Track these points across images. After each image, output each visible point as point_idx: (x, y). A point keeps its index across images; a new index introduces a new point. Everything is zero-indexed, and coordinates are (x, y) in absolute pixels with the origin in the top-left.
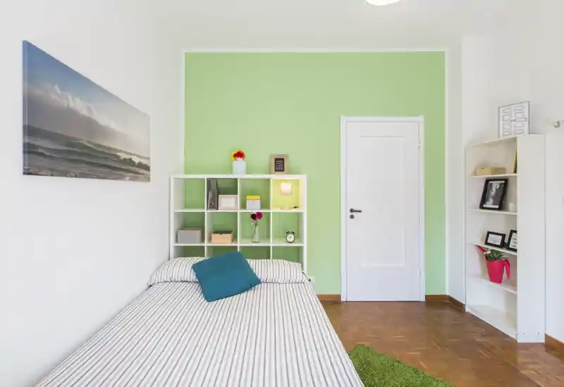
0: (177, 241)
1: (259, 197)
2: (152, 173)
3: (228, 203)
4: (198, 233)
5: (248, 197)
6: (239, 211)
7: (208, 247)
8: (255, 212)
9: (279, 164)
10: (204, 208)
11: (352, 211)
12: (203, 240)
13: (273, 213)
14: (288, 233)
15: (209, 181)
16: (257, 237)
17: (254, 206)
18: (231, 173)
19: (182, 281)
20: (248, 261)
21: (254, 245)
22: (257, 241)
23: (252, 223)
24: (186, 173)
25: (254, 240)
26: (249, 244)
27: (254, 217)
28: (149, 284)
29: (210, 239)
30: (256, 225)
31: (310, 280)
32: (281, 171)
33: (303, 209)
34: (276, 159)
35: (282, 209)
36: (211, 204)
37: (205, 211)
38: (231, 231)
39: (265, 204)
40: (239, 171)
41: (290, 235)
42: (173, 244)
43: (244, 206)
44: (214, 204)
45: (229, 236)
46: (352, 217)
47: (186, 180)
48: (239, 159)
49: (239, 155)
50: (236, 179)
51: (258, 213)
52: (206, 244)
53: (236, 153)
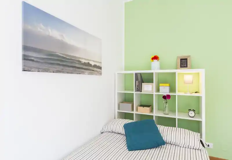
0: (119, 109)
1: (168, 85)
2: (103, 70)
3: (147, 88)
4: (130, 105)
5: (161, 85)
6: (155, 93)
7: (136, 114)
8: (165, 94)
9: (184, 63)
10: (133, 90)
12: (133, 110)
13: (178, 95)
14: (190, 110)
15: (136, 74)
16: (167, 112)
17: (165, 90)
18: (150, 69)
19: (118, 133)
20: (158, 126)
21: (165, 116)
22: (167, 113)
23: (164, 101)
24: (125, 70)
25: (164, 113)
26: (161, 115)
27: (165, 97)
28: (101, 132)
29: (137, 110)
30: (166, 103)
31: (209, 146)
32: (185, 67)
33: (202, 94)
34: (181, 60)
35: (185, 93)
36: (137, 88)
37: (134, 92)
38: (149, 105)
39: (173, 89)
40: (155, 68)
41: (191, 112)
42: (117, 110)
43: (158, 90)
44: (139, 89)
45: (148, 108)
47: (125, 74)
48: (155, 60)
49: (156, 58)
50: (153, 73)
51: (167, 95)
52: (134, 112)
53: (153, 57)
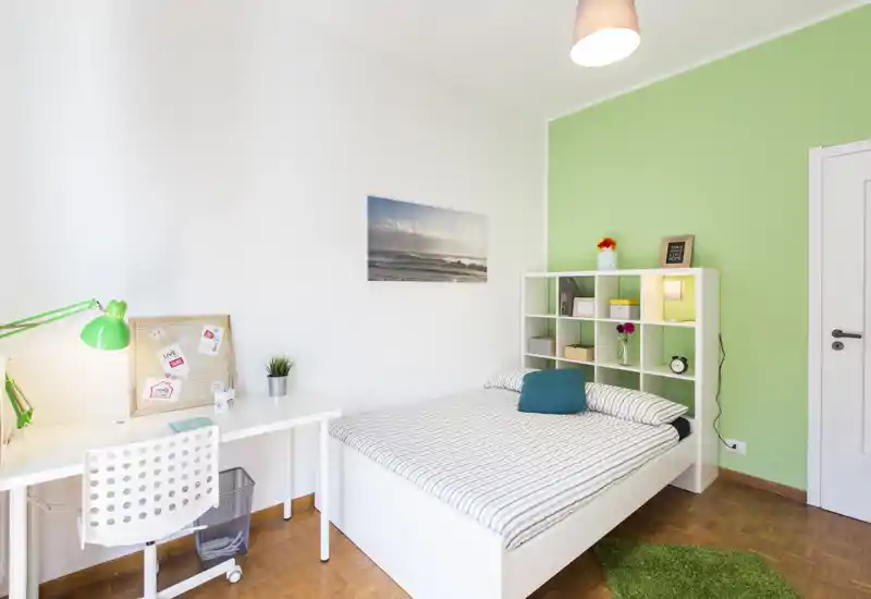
0: (528, 350)
2: (490, 273)
3: (583, 308)
4: (549, 342)
5: (612, 302)
6: (598, 319)
7: (559, 361)
8: (623, 322)
9: (676, 252)
10: (556, 312)
11: (837, 334)
12: (554, 352)
13: (645, 325)
14: (675, 358)
15: (562, 280)
17: (622, 315)
21: (622, 368)
22: (625, 362)
23: (619, 336)
24: (549, 271)
25: (621, 362)
26: (611, 366)
27: (620, 328)
29: (562, 354)
30: (625, 340)
31: (734, 447)
32: (676, 262)
33: (697, 323)
34: (670, 244)
36: (564, 309)
37: (556, 316)
38: (586, 345)
40: (604, 267)
41: (676, 362)
42: (524, 353)
43: (607, 313)
44: (567, 309)
45: (584, 351)
46: (838, 346)
48: (605, 248)
49: (607, 243)
50: (593, 277)
51: (627, 324)
52: (558, 358)
53: (601, 240)
